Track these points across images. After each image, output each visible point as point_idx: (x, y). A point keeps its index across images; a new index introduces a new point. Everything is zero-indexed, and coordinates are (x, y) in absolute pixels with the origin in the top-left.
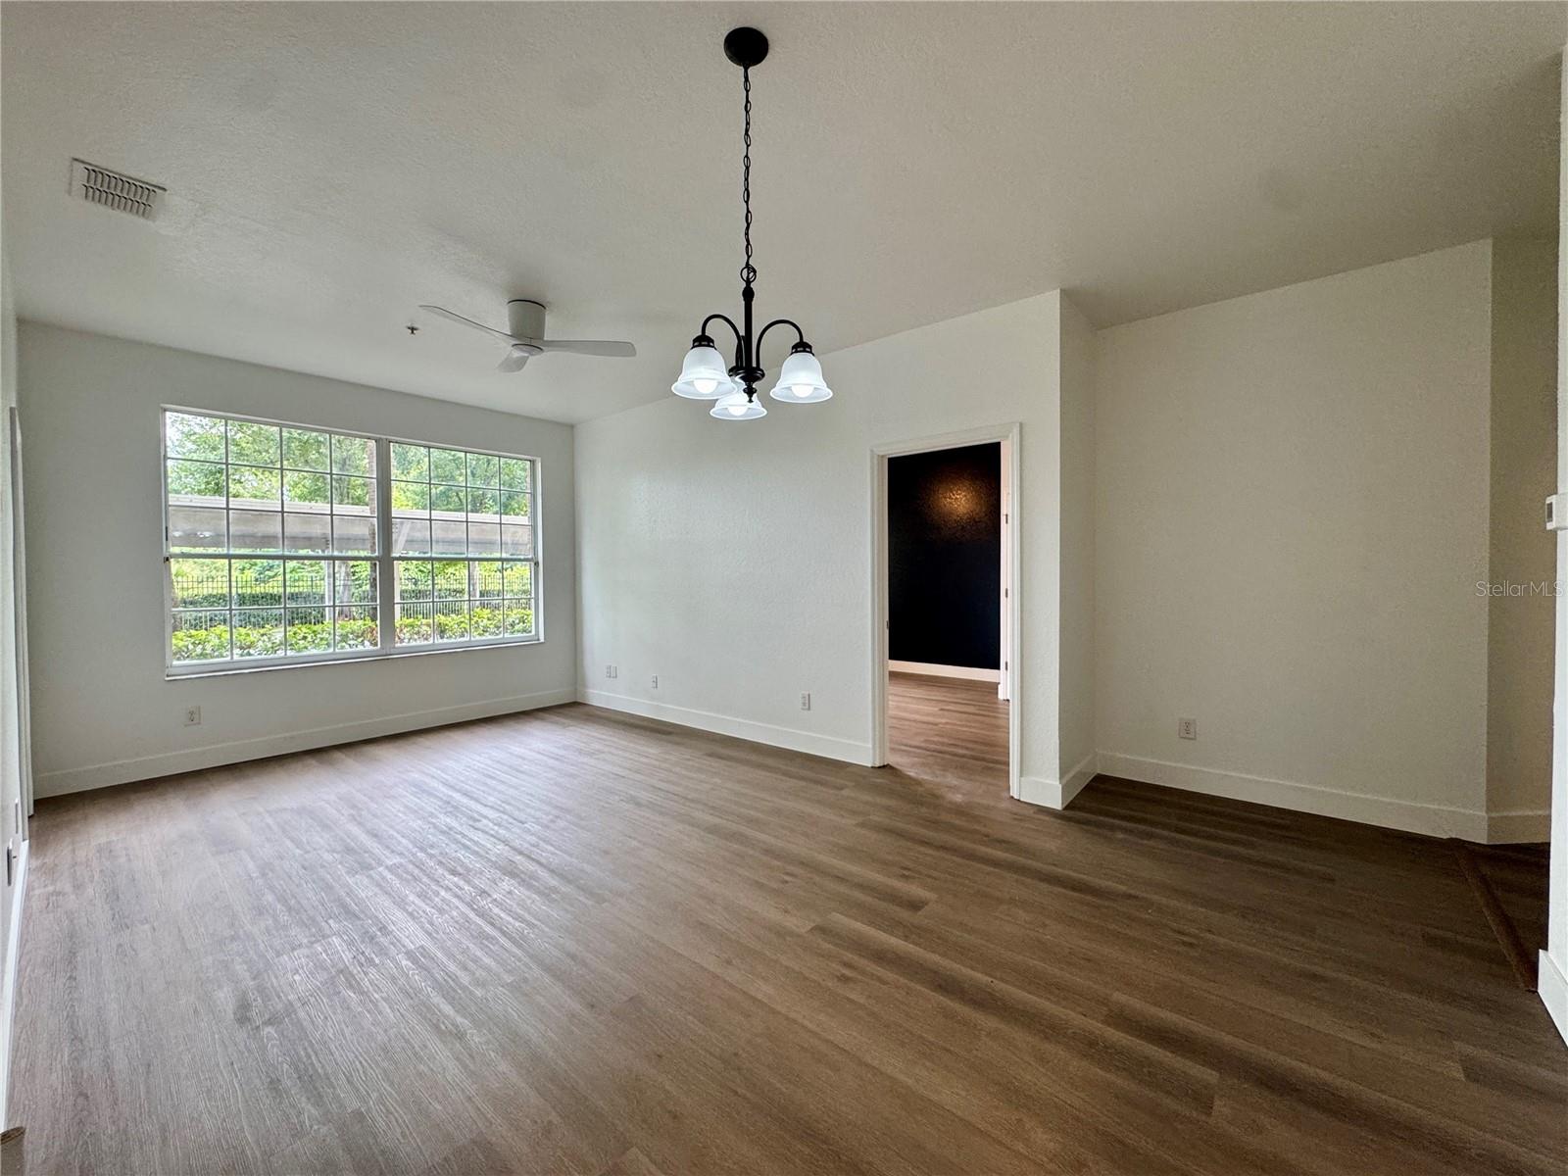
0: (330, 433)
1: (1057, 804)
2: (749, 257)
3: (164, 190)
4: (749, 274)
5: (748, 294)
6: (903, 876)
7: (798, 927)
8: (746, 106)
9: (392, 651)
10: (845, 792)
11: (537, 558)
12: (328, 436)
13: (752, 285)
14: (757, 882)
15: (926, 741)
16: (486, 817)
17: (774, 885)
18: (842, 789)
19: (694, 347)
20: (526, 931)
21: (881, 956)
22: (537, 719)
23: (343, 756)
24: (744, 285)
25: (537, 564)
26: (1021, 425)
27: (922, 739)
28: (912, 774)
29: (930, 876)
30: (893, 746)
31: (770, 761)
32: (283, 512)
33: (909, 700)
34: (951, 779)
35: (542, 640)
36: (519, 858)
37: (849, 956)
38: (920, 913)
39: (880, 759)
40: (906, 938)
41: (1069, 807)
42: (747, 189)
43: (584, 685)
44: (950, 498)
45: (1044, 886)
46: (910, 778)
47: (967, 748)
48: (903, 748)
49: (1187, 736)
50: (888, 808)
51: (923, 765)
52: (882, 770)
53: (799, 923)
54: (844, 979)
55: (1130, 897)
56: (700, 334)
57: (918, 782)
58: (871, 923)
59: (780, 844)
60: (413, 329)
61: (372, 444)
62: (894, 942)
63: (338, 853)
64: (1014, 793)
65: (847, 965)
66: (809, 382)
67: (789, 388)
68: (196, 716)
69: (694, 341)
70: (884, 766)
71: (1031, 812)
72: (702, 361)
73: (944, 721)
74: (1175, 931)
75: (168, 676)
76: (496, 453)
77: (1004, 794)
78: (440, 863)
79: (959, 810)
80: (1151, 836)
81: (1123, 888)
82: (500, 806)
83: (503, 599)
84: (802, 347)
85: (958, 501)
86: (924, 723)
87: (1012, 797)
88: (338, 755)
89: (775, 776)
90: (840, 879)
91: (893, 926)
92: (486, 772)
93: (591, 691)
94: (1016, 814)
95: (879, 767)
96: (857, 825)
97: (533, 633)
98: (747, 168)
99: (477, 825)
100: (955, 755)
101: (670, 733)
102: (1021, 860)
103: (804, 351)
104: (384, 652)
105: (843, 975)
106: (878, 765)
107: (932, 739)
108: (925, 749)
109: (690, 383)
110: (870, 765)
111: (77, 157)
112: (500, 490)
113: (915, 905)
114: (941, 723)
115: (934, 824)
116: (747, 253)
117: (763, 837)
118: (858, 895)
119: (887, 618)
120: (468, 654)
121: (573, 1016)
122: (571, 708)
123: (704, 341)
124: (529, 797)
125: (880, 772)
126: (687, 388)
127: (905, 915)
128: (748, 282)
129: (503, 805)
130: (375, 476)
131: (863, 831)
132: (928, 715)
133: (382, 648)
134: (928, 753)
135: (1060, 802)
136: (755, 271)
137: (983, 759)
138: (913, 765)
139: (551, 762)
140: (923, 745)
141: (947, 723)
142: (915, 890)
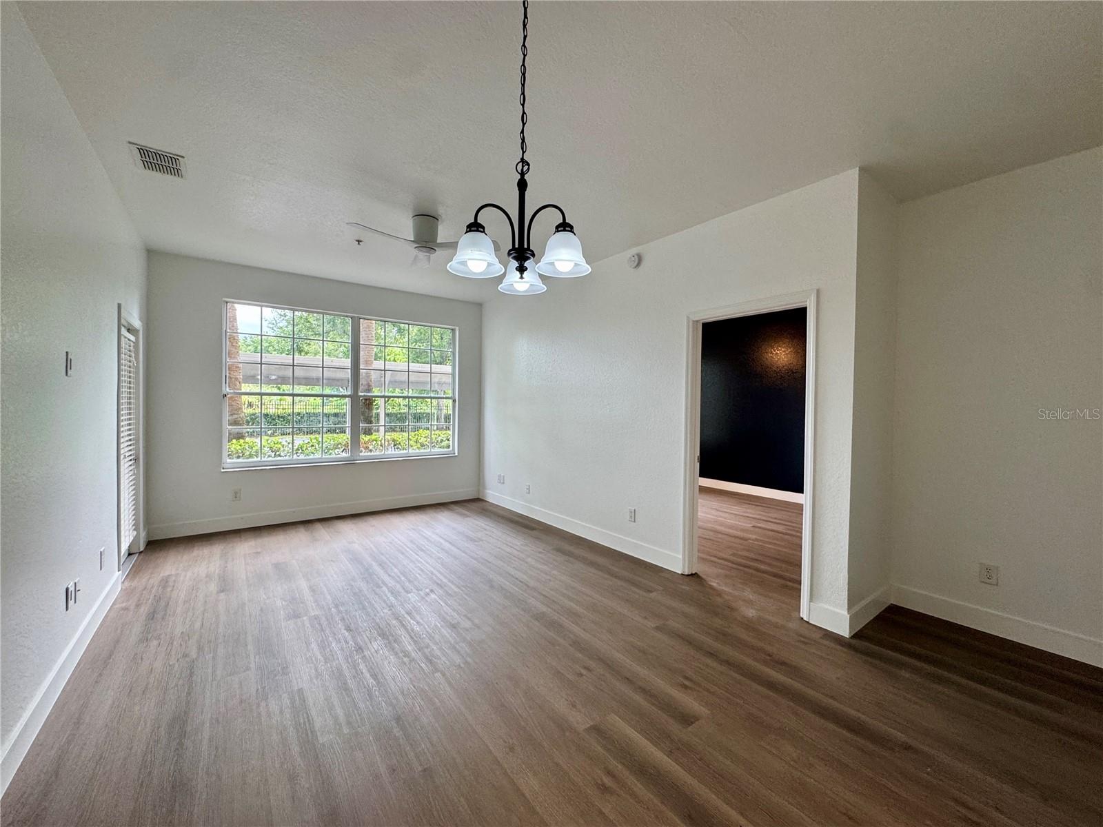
0: (323, 314)
1: (844, 630)
2: (524, 152)
3: (183, 157)
4: (523, 167)
5: (522, 185)
6: (686, 687)
7: (578, 723)
8: (524, 21)
9: (358, 458)
10: (653, 595)
11: (454, 397)
12: (322, 315)
13: (526, 177)
14: (559, 672)
15: (734, 555)
16: (386, 585)
17: (571, 677)
18: (651, 592)
19: (467, 232)
20: (374, 688)
21: (644, 771)
22: (449, 509)
23: (321, 527)
24: (519, 177)
25: (454, 401)
26: (818, 291)
27: (731, 553)
28: (714, 584)
29: (708, 690)
30: (702, 555)
31: (601, 560)
32: (293, 366)
33: (727, 515)
34: (748, 594)
35: (456, 454)
36: (394, 622)
37: (615, 765)
38: (690, 729)
39: (689, 568)
40: (670, 754)
41: (857, 636)
42: (523, 93)
43: (484, 487)
44: (772, 353)
45: (818, 721)
46: (712, 588)
47: (770, 565)
48: (713, 559)
49: (988, 581)
50: (685, 615)
51: (726, 576)
52: (690, 577)
53: (580, 720)
54: (604, 789)
55: (908, 748)
56: (473, 221)
57: (719, 594)
58: (641, 731)
59: (585, 636)
60: (359, 241)
61: (349, 320)
62: (657, 756)
63: (285, 601)
64: (804, 614)
65: (610, 773)
66: (569, 258)
67: (552, 264)
68: (238, 495)
69: (468, 227)
70: (692, 574)
71: (816, 636)
72: (474, 245)
73: (754, 537)
74: (956, 800)
75: (223, 469)
76: (429, 324)
77: (794, 614)
78: (343, 619)
79: (749, 625)
80: (940, 680)
81: (901, 737)
82: (398, 577)
83: (431, 425)
84: (564, 226)
85: (779, 355)
86: (737, 537)
87: (802, 618)
88: (318, 526)
89: (600, 573)
90: (628, 681)
91: (660, 736)
92: (400, 548)
93: (488, 491)
94: (801, 636)
95: (688, 575)
96: (657, 628)
97: (451, 448)
98: (524, 74)
99: (378, 590)
100: (757, 570)
101: (533, 529)
102: (797, 685)
103: (565, 230)
104: (352, 458)
105: (603, 785)
106: (686, 573)
107: (740, 553)
108: (733, 563)
109: (464, 263)
110: (680, 573)
111: (131, 141)
112: (431, 350)
113: (687, 719)
114: (750, 539)
115: (723, 635)
116: (522, 149)
117: (576, 629)
118: (638, 698)
119: (698, 454)
120: (406, 463)
121: (377, 776)
122: (474, 504)
123: (475, 227)
124: (420, 572)
125: (687, 579)
126: (461, 267)
127: (675, 728)
128: (523, 174)
129: (401, 576)
130: (350, 342)
131: (658, 635)
132: (742, 530)
133: (351, 455)
134: (734, 566)
135: (848, 631)
136: (528, 165)
137: (781, 577)
138: (718, 576)
139: (447, 545)
140: (732, 558)
141: (757, 540)
142: (691, 703)
